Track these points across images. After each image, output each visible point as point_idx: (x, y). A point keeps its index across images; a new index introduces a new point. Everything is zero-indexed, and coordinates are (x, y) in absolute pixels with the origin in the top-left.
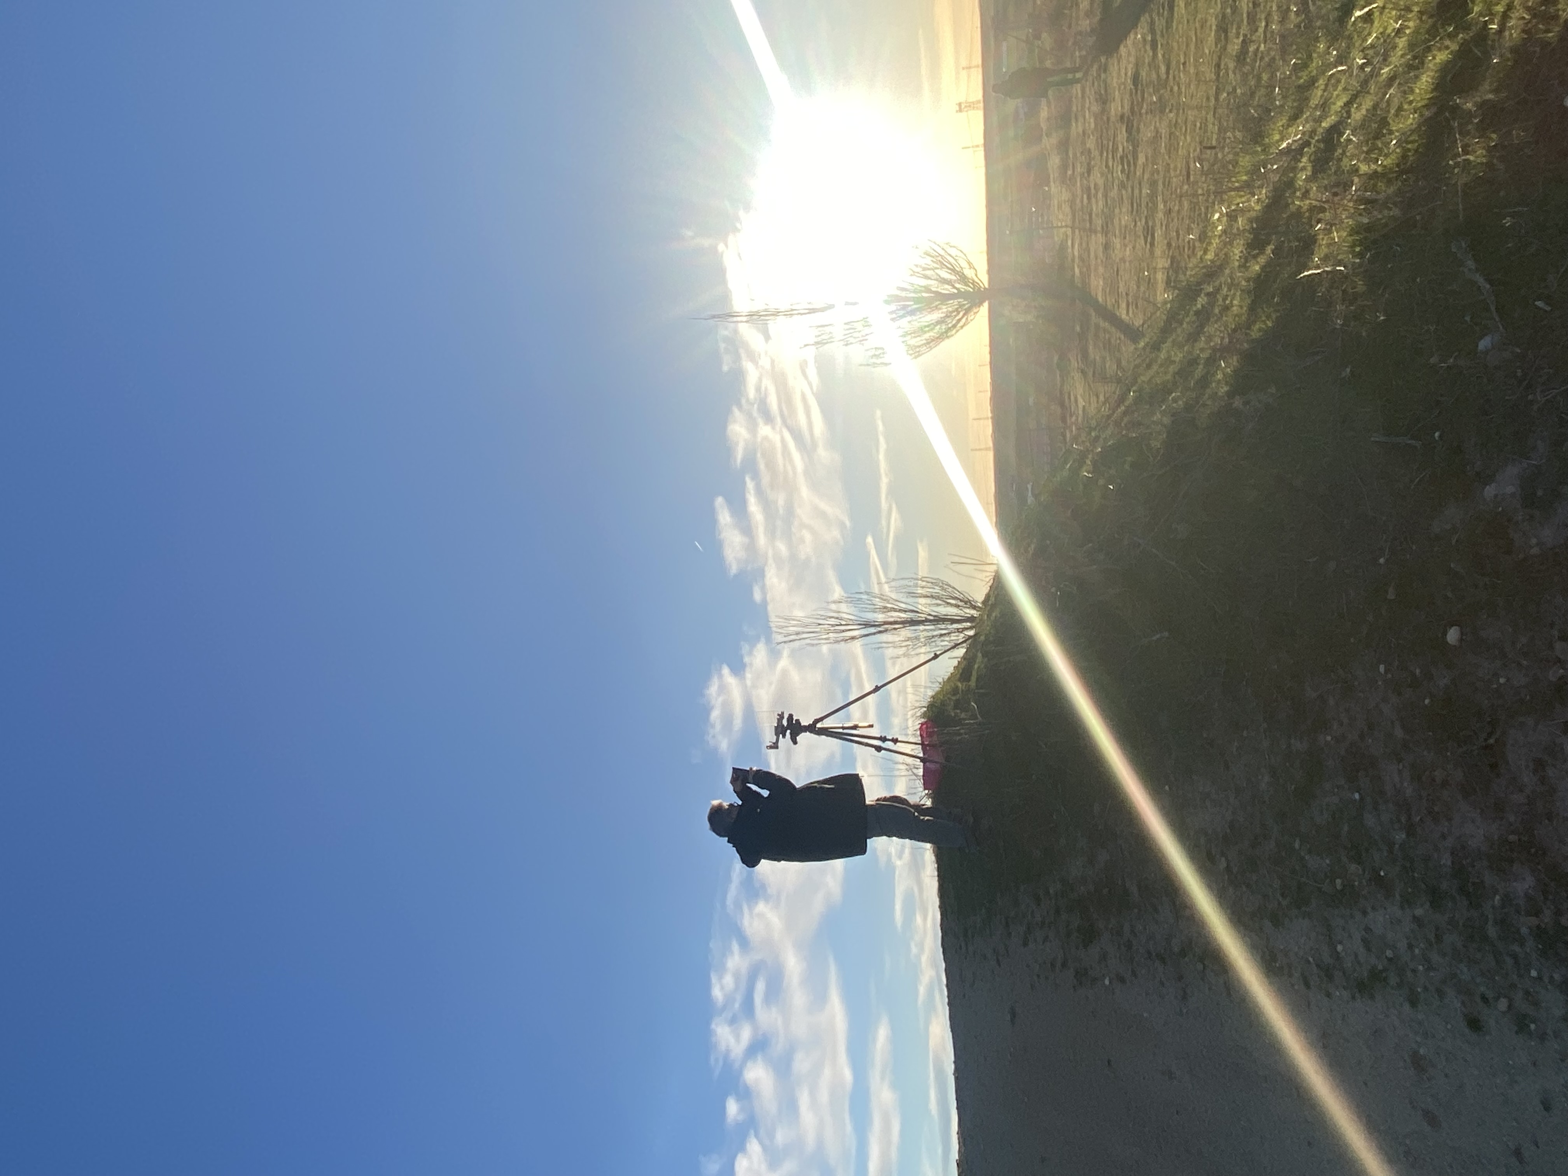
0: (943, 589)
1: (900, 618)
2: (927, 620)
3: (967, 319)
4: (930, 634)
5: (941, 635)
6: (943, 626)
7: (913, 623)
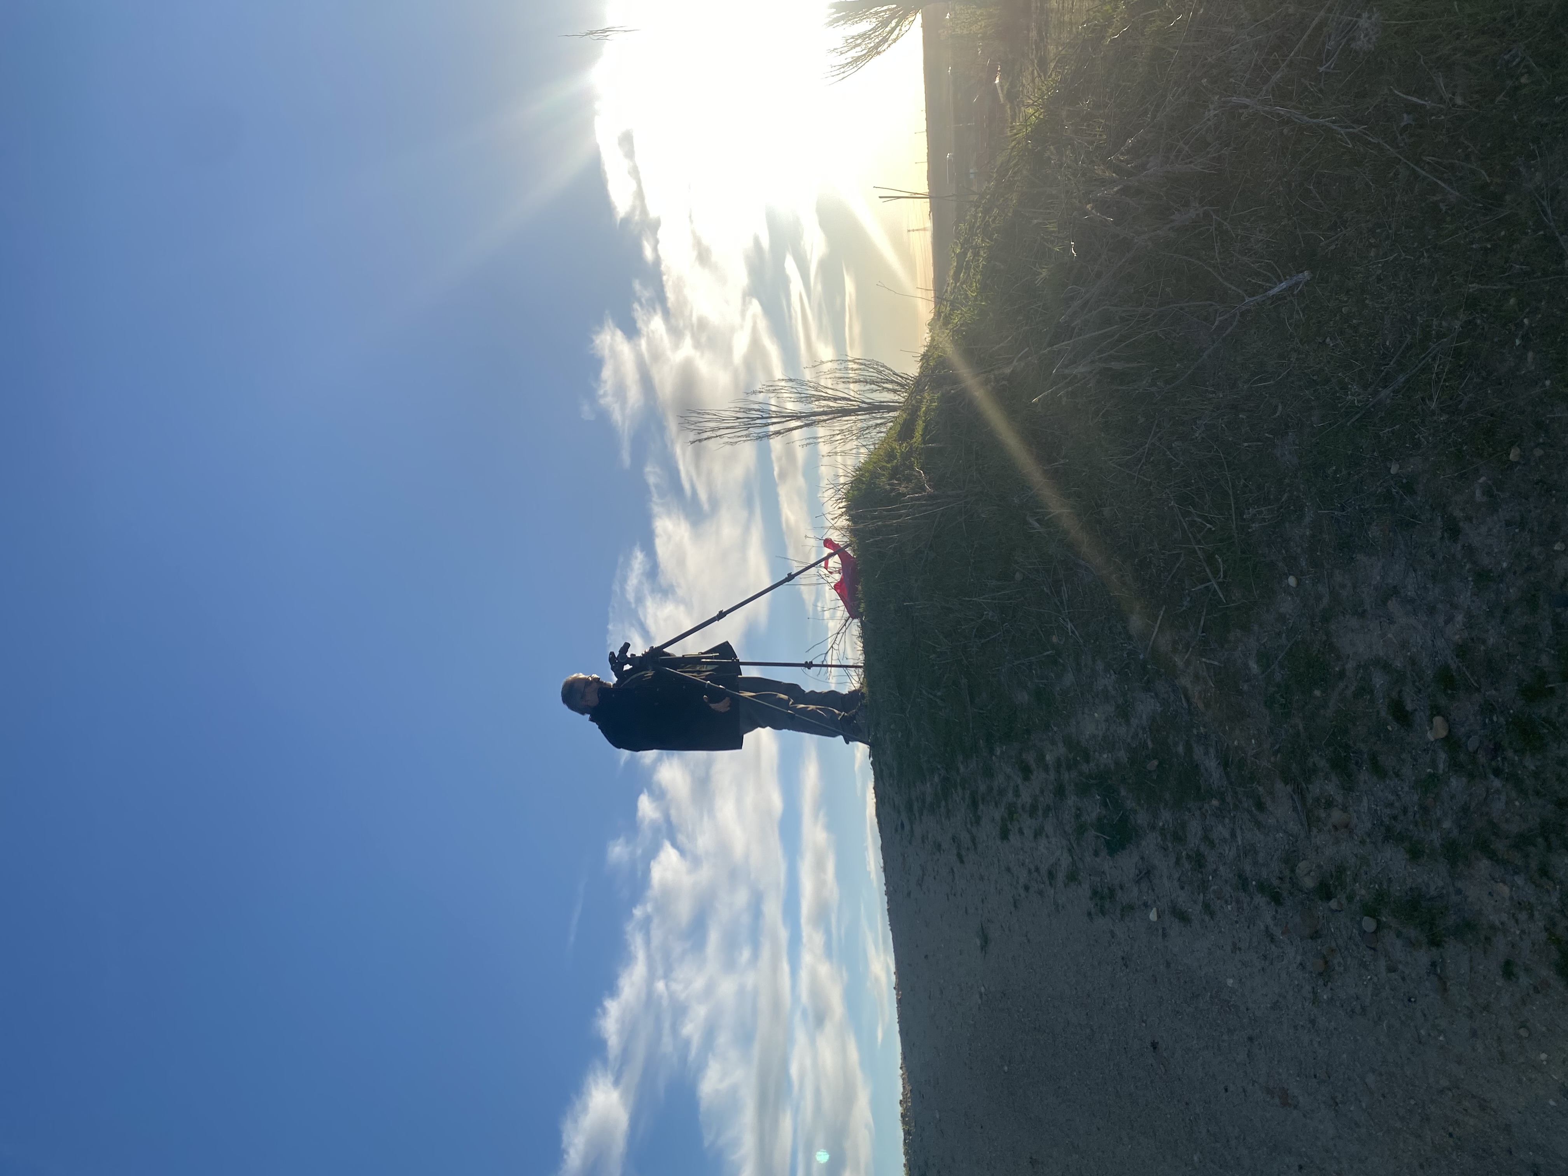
0: (880, 372)
1: (831, 407)
2: (860, 409)
3: (900, 30)
4: (864, 425)
5: (877, 425)
6: (878, 415)
7: (845, 412)
